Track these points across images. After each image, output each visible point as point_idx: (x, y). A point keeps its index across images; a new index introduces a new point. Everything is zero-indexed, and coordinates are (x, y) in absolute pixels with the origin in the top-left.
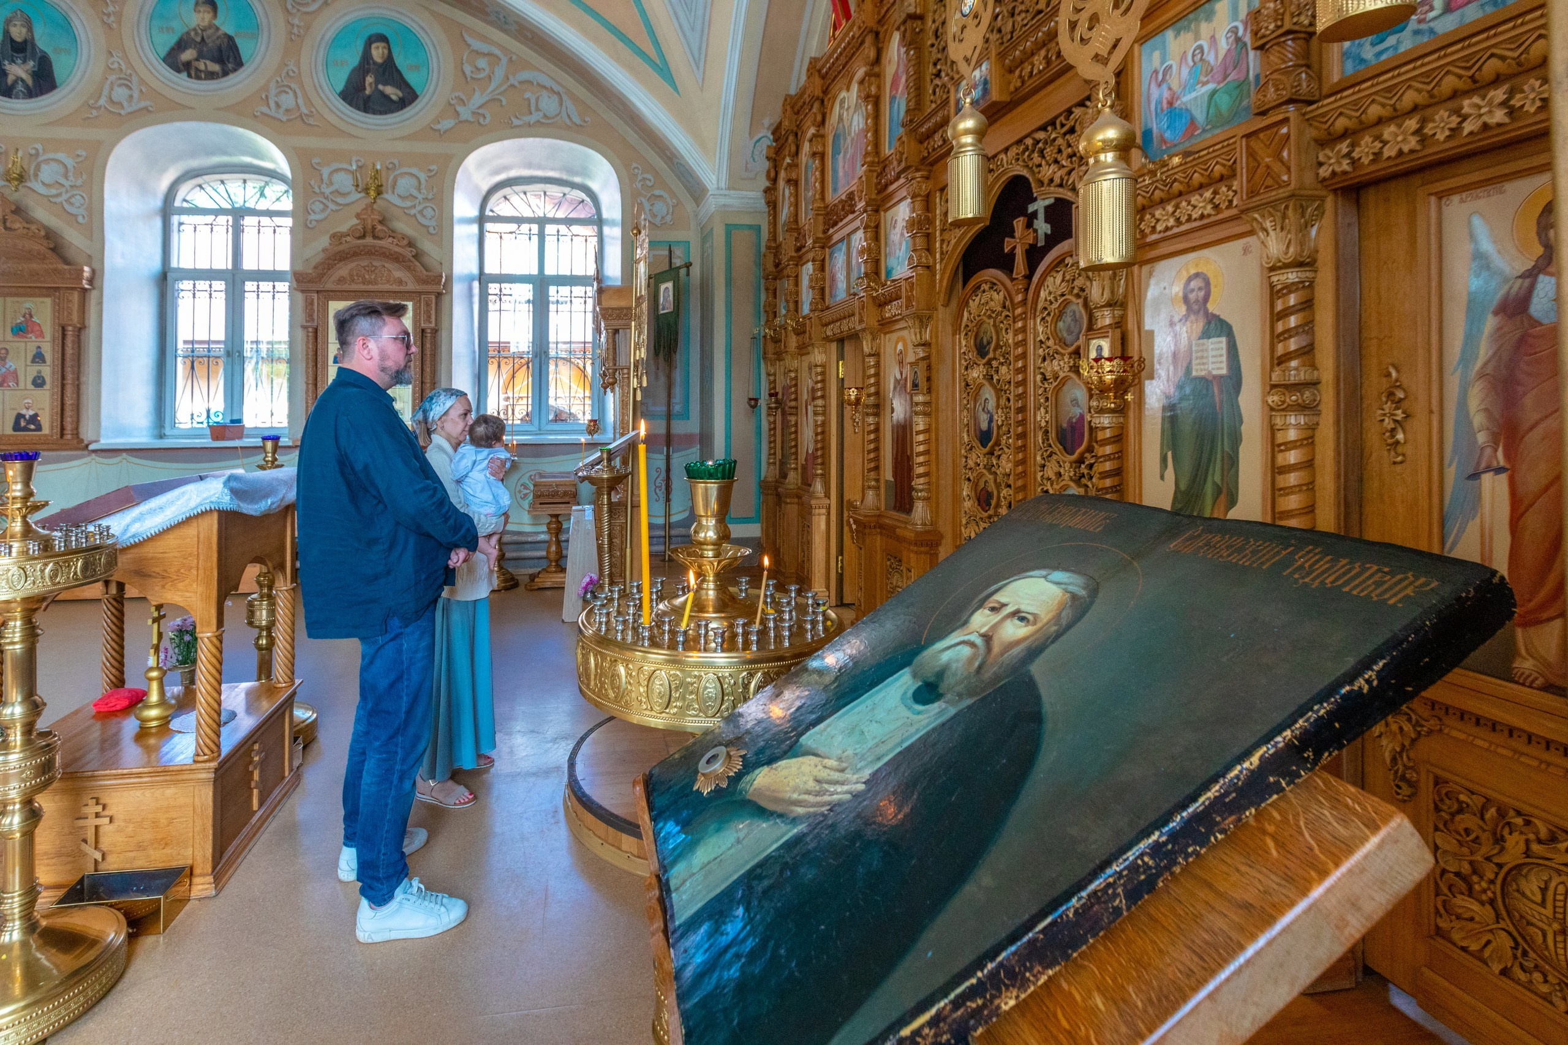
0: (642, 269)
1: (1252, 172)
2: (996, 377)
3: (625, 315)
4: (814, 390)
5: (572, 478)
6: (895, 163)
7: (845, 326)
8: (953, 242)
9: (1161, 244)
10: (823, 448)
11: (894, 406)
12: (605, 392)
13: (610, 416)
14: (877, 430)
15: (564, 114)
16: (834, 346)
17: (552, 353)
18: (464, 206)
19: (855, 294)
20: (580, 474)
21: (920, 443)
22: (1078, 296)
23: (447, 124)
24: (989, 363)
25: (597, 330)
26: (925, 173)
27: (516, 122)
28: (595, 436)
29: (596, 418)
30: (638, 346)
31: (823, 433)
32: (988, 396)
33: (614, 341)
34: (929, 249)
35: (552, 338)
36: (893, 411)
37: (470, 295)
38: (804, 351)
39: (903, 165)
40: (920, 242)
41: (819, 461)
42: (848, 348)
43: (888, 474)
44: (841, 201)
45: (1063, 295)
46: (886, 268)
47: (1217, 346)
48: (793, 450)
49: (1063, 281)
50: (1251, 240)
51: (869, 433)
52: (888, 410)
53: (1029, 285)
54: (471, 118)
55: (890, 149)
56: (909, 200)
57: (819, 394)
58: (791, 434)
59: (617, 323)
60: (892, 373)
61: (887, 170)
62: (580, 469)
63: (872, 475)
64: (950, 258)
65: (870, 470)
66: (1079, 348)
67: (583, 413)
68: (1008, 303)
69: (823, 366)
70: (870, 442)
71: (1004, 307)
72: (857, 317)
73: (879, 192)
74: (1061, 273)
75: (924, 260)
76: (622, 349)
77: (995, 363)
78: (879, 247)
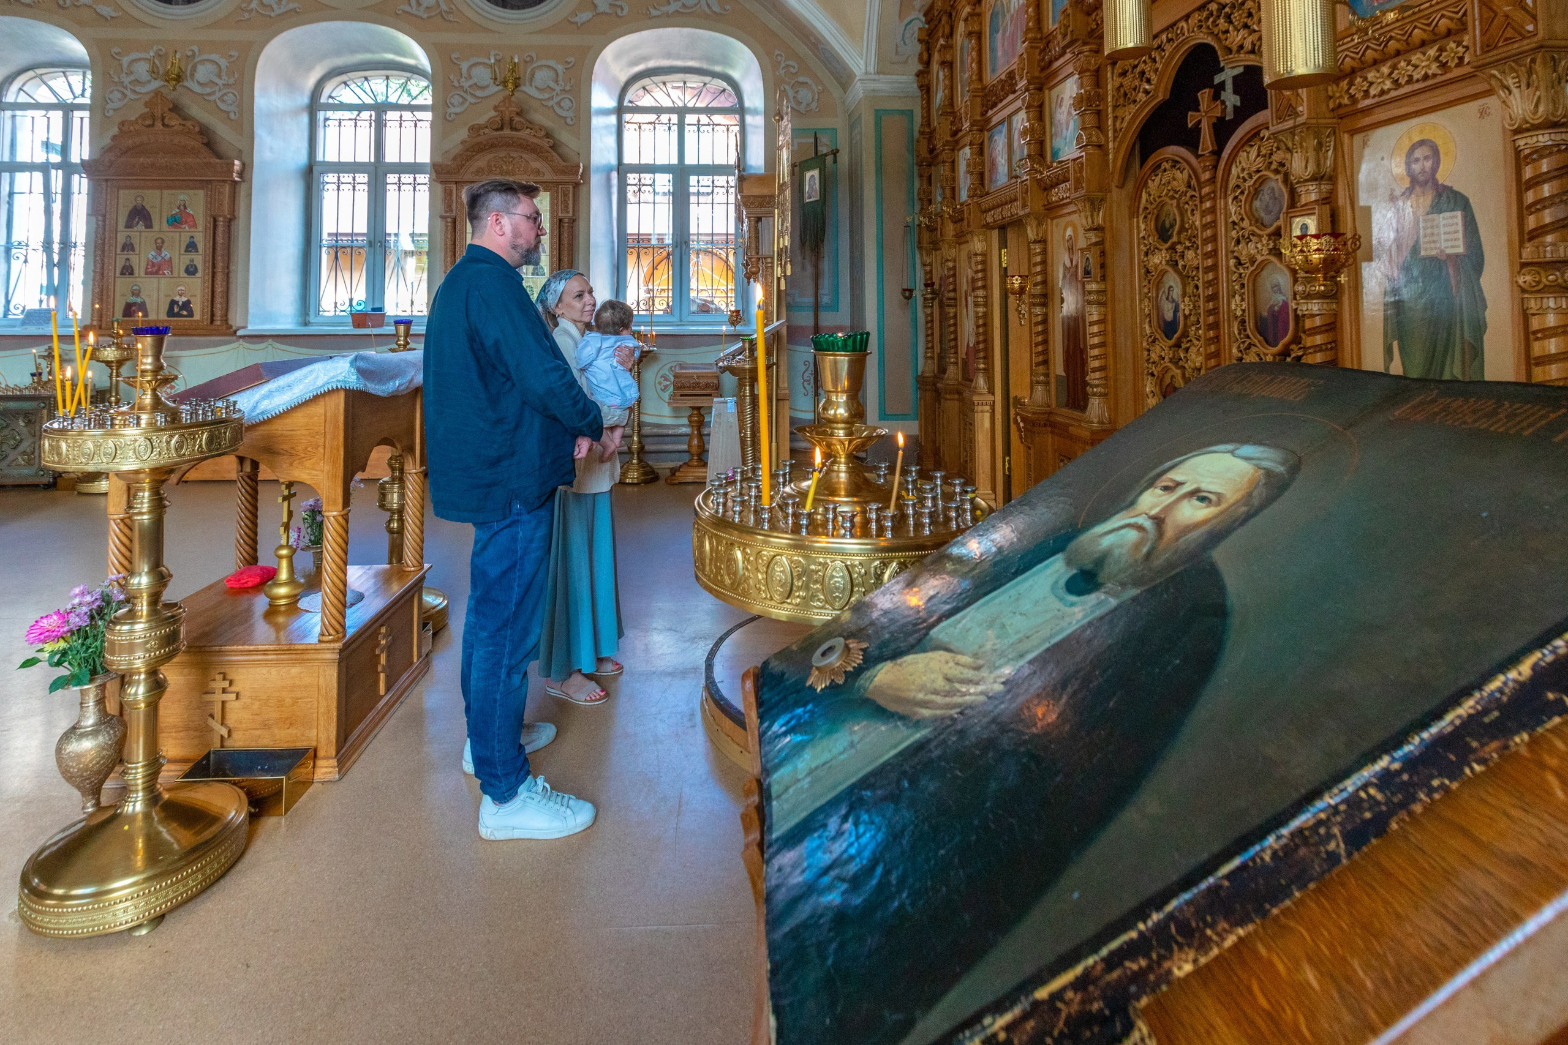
0: (785, 154)
1: (1487, 24)
2: (1181, 263)
3: (768, 203)
4: (974, 280)
5: (715, 369)
6: (1060, 37)
8: (1129, 117)
9: (1376, 110)
10: (985, 341)
11: (1064, 295)
12: (749, 283)
14: (1045, 321)
16: (995, 233)
17: (694, 245)
18: (601, 97)
19: (1017, 177)
20: (721, 364)
21: (1094, 335)
22: (1276, 171)
23: (584, 16)
24: (1172, 248)
25: (739, 219)
26: (1093, 46)
27: (654, 12)
28: (738, 327)
29: (740, 308)
30: (781, 234)
31: (985, 325)
32: (1172, 284)
33: (757, 230)
34: (1100, 127)
35: (693, 230)
36: (1062, 301)
38: (962, 239)
39: (1068, 38)
40: (1090, 120)
41: (982, 355)
42: (1011, 235)
45: (1258, 171)
47: (1451, 223)
48: (952, 344)
49: (1258, 155)
50: (1489, 101)
51: (1037, 324)
52: (1057, 301)
53: (1218, 161)
54: (608, 11)
55: (1053, 23)
56: (1076, 77)
58: (950, 326)
59: (759, 211)
60: (1061, 260)
61: (1051, 45)
62: (720, 360)
63: (1041, 370)
64: (1125, 135)
65: (1038, 364)
66: (1279, 229)
67: (725, 304)
68: (1194, 182)
70: (1038, 334)
71: (1189, 186)
72: (1019, 203)
73: (1043, 70)
74: (1256, 147)
75: (1094, 139)
76: (764, 238)
77: (1179, 248)
78: (1044, 128)
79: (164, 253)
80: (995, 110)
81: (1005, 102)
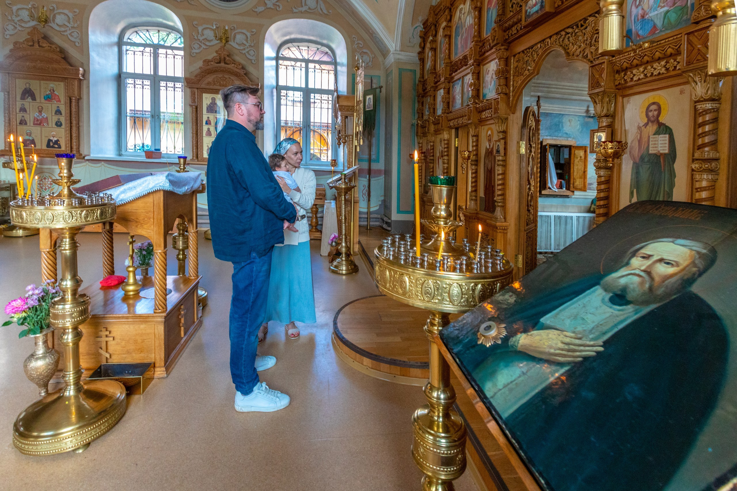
0: (360, 87)
1: (689, 53)
3: (351, 110)
4: (442, 152)
5: (324, 187)
6: (491, 41)
7: (460, 121)
8: (520, 82)
9: (635, 87)
13: (341, 159)
15: (319, 7)
16: (453, 131)
17: (312, 128)
18: (269, 51)
19: (466, 105)
20: (331, 185)
23: (261, 9)
26: (506, 47)
27: (295, 10)
30: (357, 125)
33: (345, 122)
34: (507, 85)
35: (312, 120)
37: (272, 96)
38: (438, 133)
39: (495, 42)
40: (502, 81)
43: (481, 193)
44: (460, 60)
46: (483, 93)
47: (664, 139)
50: (687, 87)
54: (272, 7)
55: (487, 34)
56: (497, 60)
57: (446, 154)
58: (430, 172)
59: (347, 113)
60: (485, 145)
61: (485, 45)
62: (330, 183)
64: (518, 90)
67: (327, 157)
69: (448, 140)
72: (467, 117)
73: (481, 56)
75: (504, 90)
76: (350, 126)
78: (480, 83)
79: (44, 115)
80: (456, 73)
81: (461, 70)
